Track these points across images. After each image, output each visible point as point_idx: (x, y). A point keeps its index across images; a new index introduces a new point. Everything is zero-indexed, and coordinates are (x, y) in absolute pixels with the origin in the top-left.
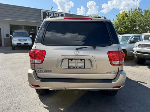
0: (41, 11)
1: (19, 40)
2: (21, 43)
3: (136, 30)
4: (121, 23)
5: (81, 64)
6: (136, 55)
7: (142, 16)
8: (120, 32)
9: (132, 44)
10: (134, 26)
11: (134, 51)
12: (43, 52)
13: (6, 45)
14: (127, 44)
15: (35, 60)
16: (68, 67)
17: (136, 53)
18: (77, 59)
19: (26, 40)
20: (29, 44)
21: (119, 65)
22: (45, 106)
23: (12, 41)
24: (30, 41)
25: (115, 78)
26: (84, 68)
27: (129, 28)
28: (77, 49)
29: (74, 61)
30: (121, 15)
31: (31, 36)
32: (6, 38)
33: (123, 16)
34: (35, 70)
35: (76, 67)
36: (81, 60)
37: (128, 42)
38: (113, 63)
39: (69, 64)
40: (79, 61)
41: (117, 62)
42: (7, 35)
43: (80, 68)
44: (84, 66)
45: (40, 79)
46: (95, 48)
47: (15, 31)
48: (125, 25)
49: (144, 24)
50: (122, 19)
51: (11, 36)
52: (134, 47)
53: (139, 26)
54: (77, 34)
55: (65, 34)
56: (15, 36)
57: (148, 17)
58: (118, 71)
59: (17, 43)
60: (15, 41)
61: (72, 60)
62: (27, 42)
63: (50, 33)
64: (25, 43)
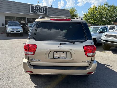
0: (29, 6)
1: (13, 29)
2: (14, 31)
3: (103, 21)
4: (92, 15)
5: (63, 55)
6: (104, 43)
7: (108, 10)
8: (91, 22)
9: (101, 34)
10: (102, 18)
11: (102, 40)
12: (35, 46)
13: (2, 32)
14: (96, 34)
15: (29, 52)
16: (54, 58)
17: (104, 41)
18: (60, 52)
19: (18, 29)
20: (20, 32)
21: (92, 56)
22: (36, 86)
23: (7, 29)
24: (21, 30)
25: (89, 66)
26: (65, 58)
27: (98, 19)
28: (60, 44)
29: (58, 53)
30: (92, 9)
31: (22, 26)
32: (2, 26)
33: (94, 10)
34: (28, 59)
35: (60, 58)
36: (64, 52)
37: (98, 32)
38: (88, 55)
39: (55, 55)
40: (62, 53)
41: (90, 54)
42: (3, 25)
43: (63, 58)
44: (66, 57)
45: (33, 67)
46: (74, 43)
47: (9, 22)
48: (95, 17)
49: (109, 17)
50: (93, 12)
51: (6, 25)
52: (102, 37)
53: (106, 18)
54: (60, 30)
55: (51, 29)
56: (9, 25)
57: (113, 11)
58: (91, 61)
59: (11, 31)
60: (9, 29)
61: (56, 52)
62: (19, 30)
63: (40, 29)
64: (17, 32)
